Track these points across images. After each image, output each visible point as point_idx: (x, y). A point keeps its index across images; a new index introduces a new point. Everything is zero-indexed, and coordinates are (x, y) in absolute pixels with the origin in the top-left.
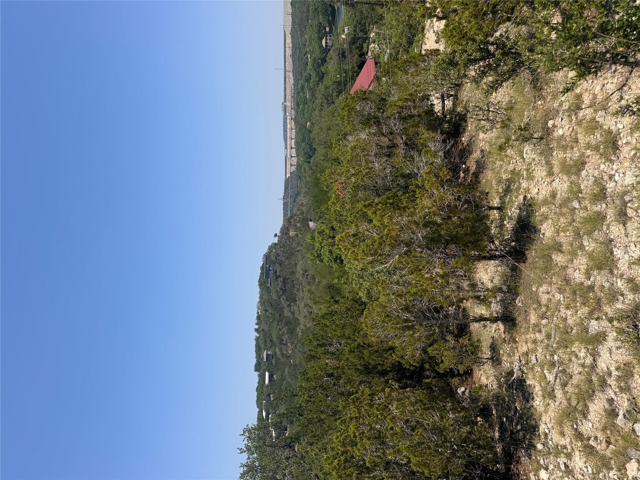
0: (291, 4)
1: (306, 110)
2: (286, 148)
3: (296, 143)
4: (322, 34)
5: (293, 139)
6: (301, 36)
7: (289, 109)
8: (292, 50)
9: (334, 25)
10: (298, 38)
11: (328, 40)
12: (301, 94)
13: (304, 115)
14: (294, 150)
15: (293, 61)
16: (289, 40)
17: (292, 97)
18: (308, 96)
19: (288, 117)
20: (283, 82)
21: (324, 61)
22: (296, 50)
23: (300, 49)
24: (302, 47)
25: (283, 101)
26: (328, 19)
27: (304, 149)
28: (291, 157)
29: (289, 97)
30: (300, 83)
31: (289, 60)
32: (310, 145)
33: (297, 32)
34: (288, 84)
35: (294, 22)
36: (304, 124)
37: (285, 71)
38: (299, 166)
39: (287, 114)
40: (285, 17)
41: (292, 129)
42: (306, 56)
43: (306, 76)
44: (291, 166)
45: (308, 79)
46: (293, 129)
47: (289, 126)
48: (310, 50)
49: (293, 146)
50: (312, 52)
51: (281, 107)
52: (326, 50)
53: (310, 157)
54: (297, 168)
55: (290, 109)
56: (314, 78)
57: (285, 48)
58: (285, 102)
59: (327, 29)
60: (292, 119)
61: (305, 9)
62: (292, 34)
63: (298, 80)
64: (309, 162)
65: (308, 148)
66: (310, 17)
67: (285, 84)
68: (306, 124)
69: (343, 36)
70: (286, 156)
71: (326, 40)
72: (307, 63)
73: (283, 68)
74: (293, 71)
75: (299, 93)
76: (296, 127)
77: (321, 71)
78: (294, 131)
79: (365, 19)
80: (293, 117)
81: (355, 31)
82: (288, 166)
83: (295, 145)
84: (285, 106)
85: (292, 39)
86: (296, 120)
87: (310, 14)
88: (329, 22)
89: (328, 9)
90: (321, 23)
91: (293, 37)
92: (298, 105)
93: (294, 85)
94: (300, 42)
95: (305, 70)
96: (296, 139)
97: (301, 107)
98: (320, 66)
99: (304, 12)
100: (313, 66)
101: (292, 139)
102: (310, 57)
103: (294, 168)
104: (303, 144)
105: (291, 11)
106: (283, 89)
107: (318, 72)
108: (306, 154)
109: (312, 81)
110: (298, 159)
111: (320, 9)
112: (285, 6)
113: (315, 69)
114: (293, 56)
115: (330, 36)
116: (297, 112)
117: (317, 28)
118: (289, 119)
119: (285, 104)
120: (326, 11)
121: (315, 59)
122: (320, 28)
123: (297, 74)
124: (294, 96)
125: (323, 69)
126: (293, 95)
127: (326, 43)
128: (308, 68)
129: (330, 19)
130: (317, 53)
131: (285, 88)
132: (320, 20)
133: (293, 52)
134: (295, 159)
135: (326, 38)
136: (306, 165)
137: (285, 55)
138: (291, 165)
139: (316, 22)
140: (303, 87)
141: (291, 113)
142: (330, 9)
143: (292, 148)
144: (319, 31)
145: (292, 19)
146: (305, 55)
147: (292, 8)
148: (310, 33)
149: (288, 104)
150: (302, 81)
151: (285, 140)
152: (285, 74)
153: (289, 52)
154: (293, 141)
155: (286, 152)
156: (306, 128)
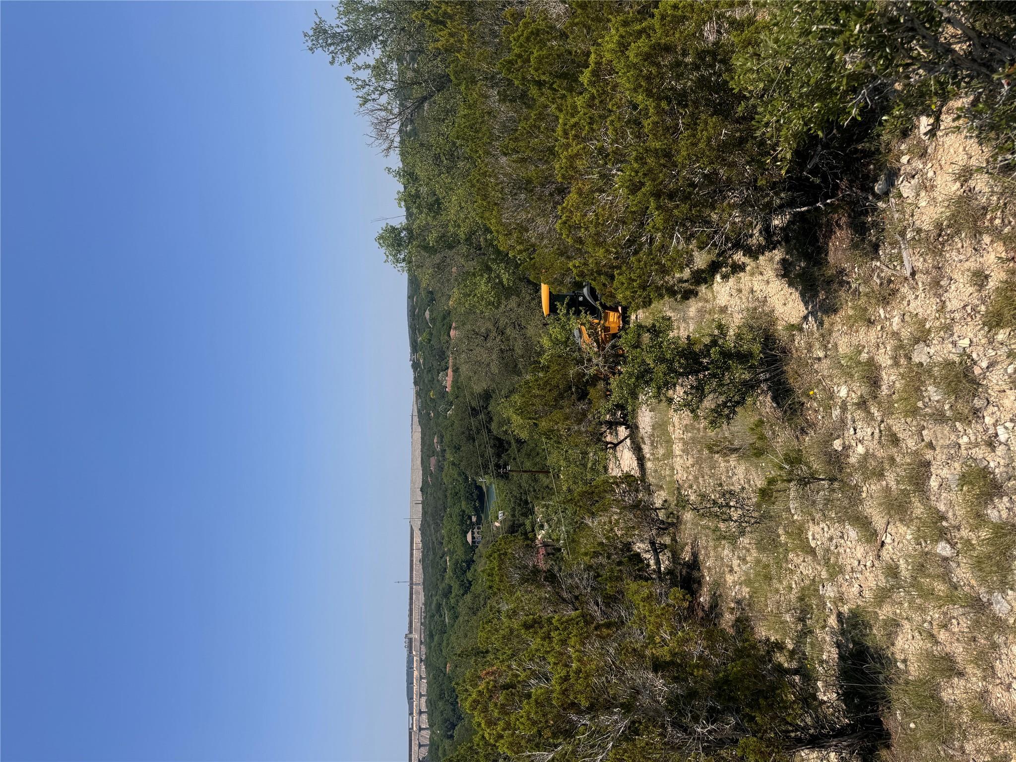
0: (422, 490)
1: (444, 643)
2: (411, 714)
3: (429, 702)
4: (465, 525)
5: (424, 696)
6: (436, 532)
7: (416, 644)
8: (423, 552)
9: (482, 513)
10: (431, 535)
11: (476, 534)
12: (437, 617)
13: (441, 651)
14: (424, 717)
15: (423, 568)
16: (418, 539)
17: (422, 624)
18: (447, 620)
19: (415, 658)
20: (408, 601)
21: (470, 562)
22: (428, 552)
23: (434, 549)
24: (437, 546)
25: (407, 632)
26: (475, 505)
27: (442, 712)
28: (420, 729)
29: (416, 624)
30: (435, 599)
31: (418, 568)
32: (452, 704)
33: (429, 526)
34: (416, 605)
35: (425, 513)
36: (442, 666)
37: (411, 584)
38: (433, 746)
39: (414, 653)
40: (412, 508)
41: (421, 678)
42: (443, 559)
43: (443, 589)
44: (419, 748)
45: (447, 593)
46: (424, 678)
47: (416, 673)
48: (449, 550)
49: (424, 709)
50: (451, 553)
51: (403, 643)
52: (473, 548)
53: (453, 726)
54: (430, 752)
55: (418, 644)
56: (456, 590)
57: (412, 549)
58: (411, 632)
59: (474, 519)
60: (421, 660)
61: (440, 494)
62: (423, 530)
63: (431, 596)
64: (452, 737)
65: (450, 710)
66: (449, 505)
67: (411, 604)
68: (446, 668)
69: (497, 524)
70: (411, 729)
71: (473, 533)
72: (445, 569)
73: (408, 579)
74: (424, 583)
75: (433, 616)
76: (428, 673)
77: (468, 580)
78: (425, 681)
79: (525, 494)
80: (423, 657)
81: (513, 516)
82: (415, 748)
83: (427, 706)
84: (411, 640)
85: (422, 537)
86: (428, 662)
87: (449, 500)
88: (475, 509)
89: (473, 493)
90: (464, 511)
91: (423, 534)
92: (431, 636)
93: (425, 604)
94: (434, 539)
95: (443, 579)
96: (428, 695)
97: (436, 638)
98: (465, 572)
99: (439, 499)
100: (455, 572)
101: (421, 695)
102: (450, 560)
103: (424, 752)
104: (440, 703)
105: (421, 499)
106: (408, 613)
107: (463, 581)
108: (446, 720)
109: (453, 595)
110: (433, 733)
111: (462, 493)
112: (413, 492)
113: (457, 577)
114: (423, 561)
115: (479, 528)
116: (430, 648)
117: (459, 518)
118: (417, 660)
119: (411, 636)
120: (471, 494)
121: (457, 563)
122: (463, 517)
123: (429, 586)
124: (425, 622)
125: (469, 575)
126: (423, 620)
127: (473, 538)
128: (447, 577)
129: (477, 505)
130: (460, 553)
131: (411, 610)
132: (463, 507)
133: (423, 555)
134: (426, 734)
135: (472, 532)
136: (447, 743)
137: (412, 561)
138: (420, 746)
139: (457, 511)
140: (439, 606)
141: (420, 651)
142: (476, 492)
143: (421, 713)
144: (462, 522)
145: (423, 508)
146: (441, 558)
147: (423, 495)
148: (449, 526)
149: (415, 636)
150: (437, 597)
151: (410, 699)
152: (411, 588)
153: (418, 555)
154: (424, 699)
155: (411, 722)
156: (445, 674)
